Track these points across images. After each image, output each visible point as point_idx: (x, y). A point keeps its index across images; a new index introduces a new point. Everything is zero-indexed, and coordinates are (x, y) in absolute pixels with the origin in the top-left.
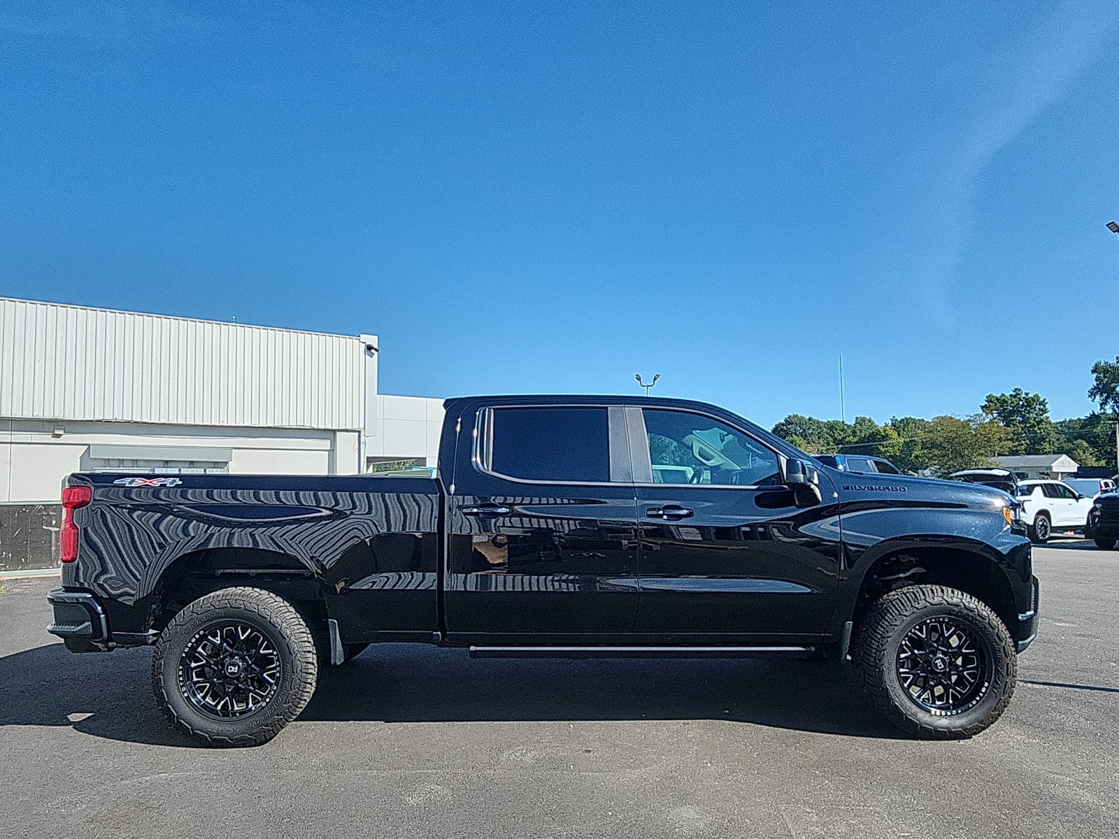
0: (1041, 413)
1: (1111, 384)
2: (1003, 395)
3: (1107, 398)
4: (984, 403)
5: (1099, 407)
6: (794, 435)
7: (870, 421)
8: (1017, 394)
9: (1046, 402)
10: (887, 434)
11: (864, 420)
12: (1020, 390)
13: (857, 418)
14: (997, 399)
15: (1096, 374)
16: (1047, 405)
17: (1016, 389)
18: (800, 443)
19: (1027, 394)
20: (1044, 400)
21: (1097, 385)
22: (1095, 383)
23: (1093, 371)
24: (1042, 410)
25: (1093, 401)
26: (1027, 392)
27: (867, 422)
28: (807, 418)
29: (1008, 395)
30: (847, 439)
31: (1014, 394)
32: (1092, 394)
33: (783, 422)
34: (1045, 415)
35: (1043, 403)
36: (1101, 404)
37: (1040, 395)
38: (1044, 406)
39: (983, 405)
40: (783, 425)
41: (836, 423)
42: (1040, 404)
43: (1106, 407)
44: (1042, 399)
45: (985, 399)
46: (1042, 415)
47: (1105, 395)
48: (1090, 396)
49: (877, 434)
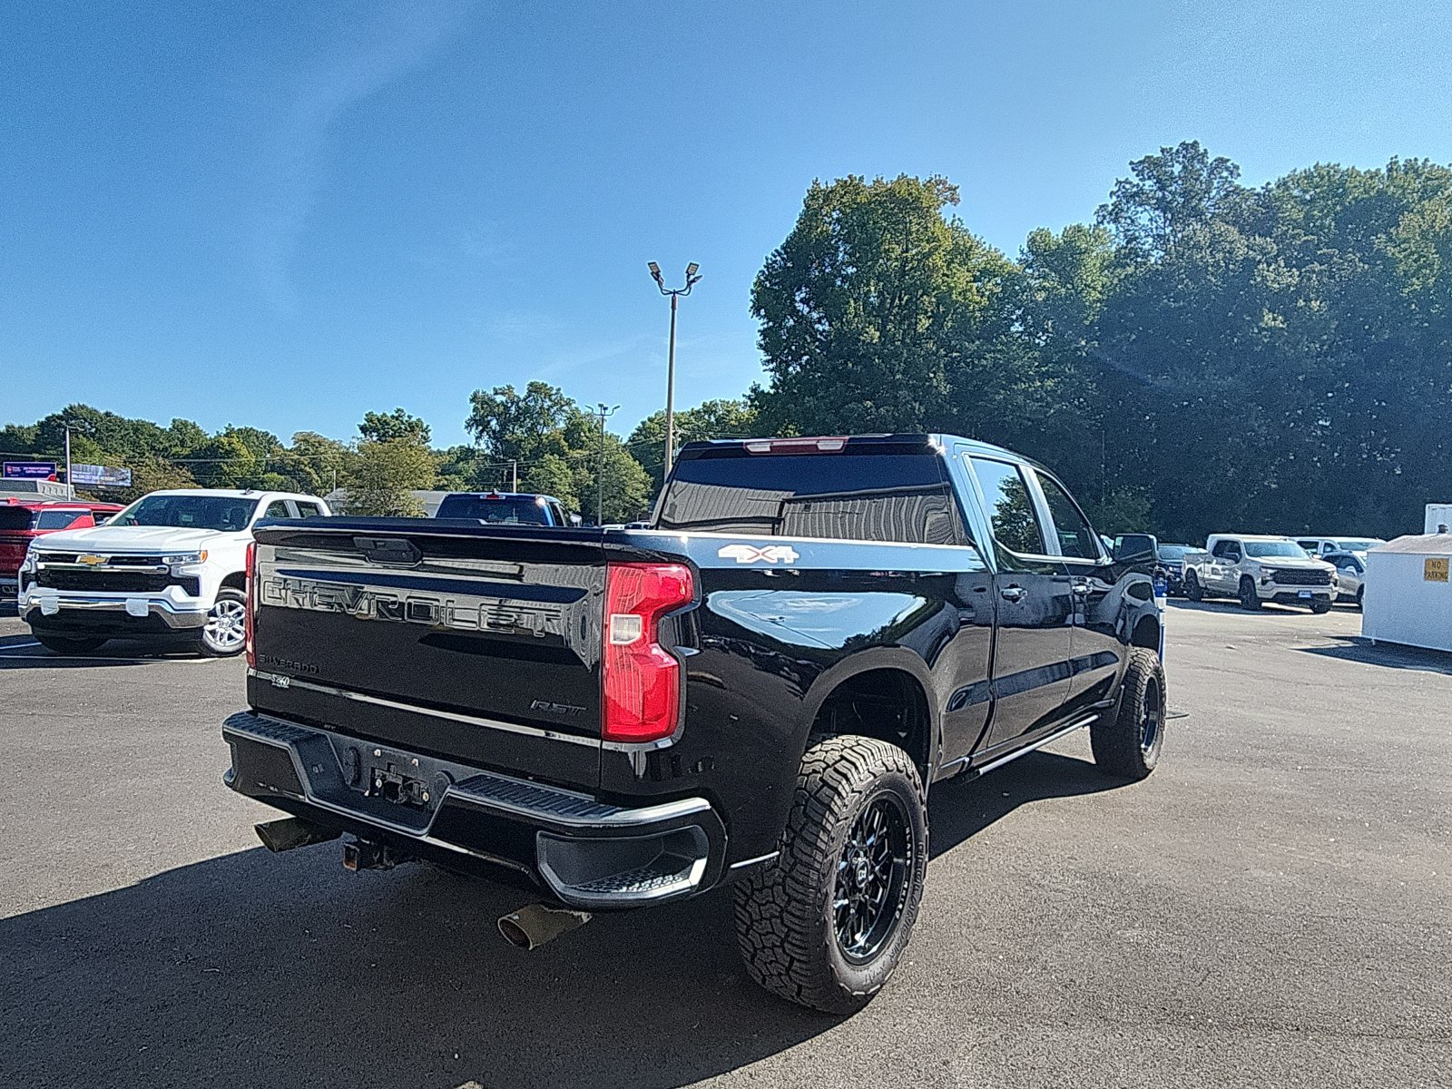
0: (423, 441)
1: (486, 417)
2: (384, 414)
3: (482, 431)
4: (363, 422)
5: (474, 441)
6: (81, 436)
7: (194, 427)
8: (399, 416)
9: (429, 428)
10: (233, 449)
11: (185, 424)
12: (402, 411)
13: (174, 421)
14: (379, 420)
15: (474, 404)
16: (430, 434)
17: (399, 410)
18: (91, 449)
19: (410, 417)
20: (428, 426)
21: (475, 416)
22: (472, 414)
23: (472, 400)
24: (425, 438)
25: (469, 433)
26: (411, 414)
27: (190, 427)
28: (102, 412)
29: (389, 415)
30: (174, 450)
31: (396, 415)
32: (469, 426)
33: (61, 413)
34: (427, 444)
35: (426, 430)
36: (477, 438)
37: (423, 420)
38: (427, 433)
39: (362, 424)
40: (60, 418)
41: (143, 424)
42: (423, 431)
43: (481, 442)
44: (425, 426)
45: (365, 417)
46: (423, 443)
47: (480, 428)
48: (466, 427)
49: (218, 447)
